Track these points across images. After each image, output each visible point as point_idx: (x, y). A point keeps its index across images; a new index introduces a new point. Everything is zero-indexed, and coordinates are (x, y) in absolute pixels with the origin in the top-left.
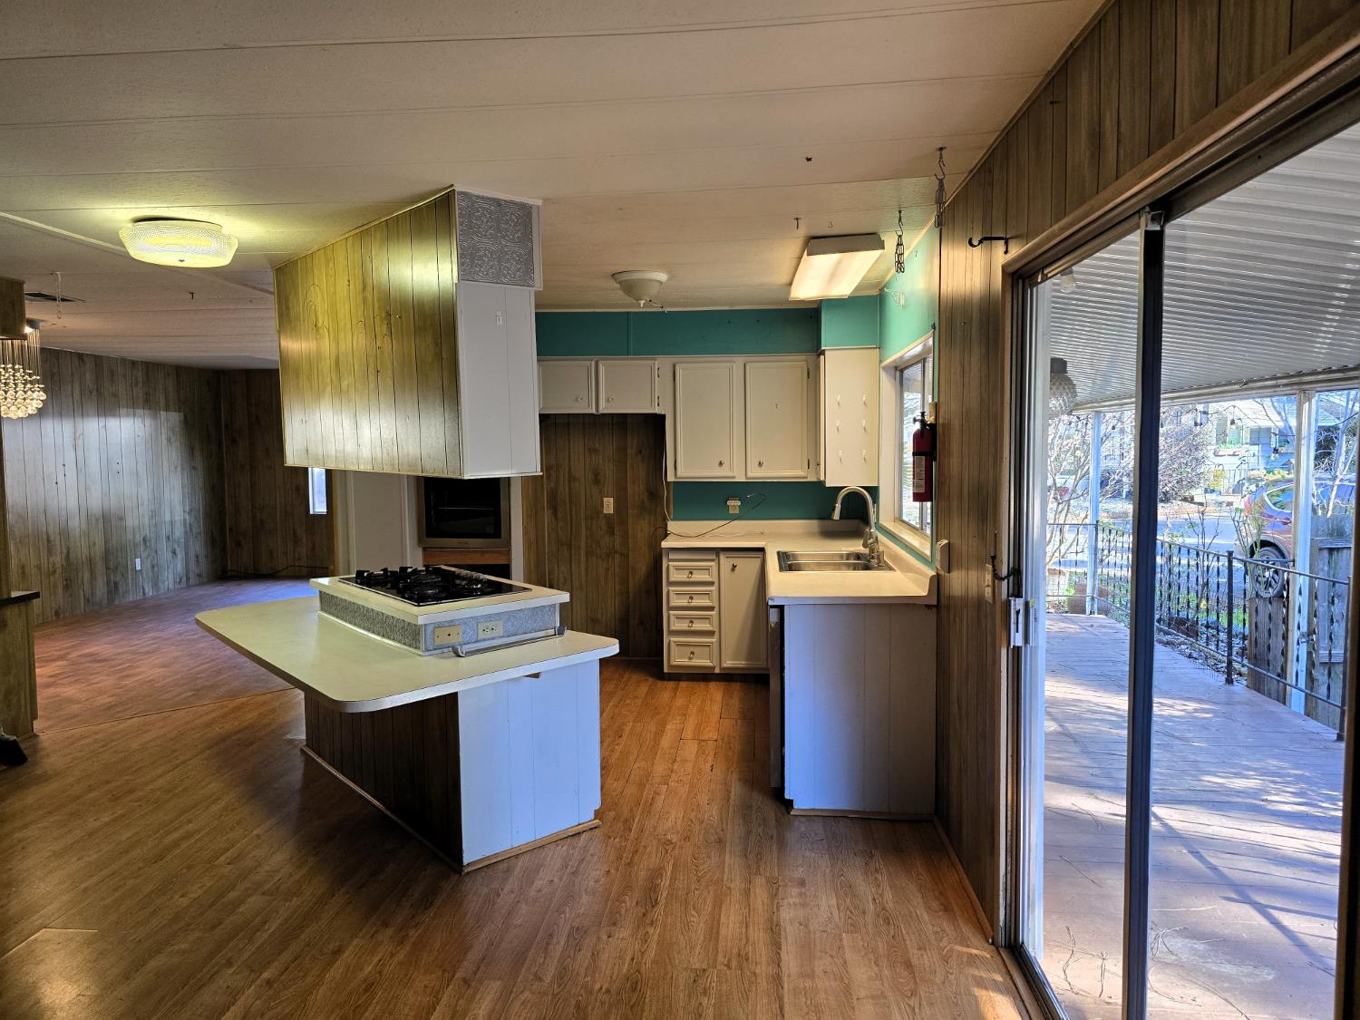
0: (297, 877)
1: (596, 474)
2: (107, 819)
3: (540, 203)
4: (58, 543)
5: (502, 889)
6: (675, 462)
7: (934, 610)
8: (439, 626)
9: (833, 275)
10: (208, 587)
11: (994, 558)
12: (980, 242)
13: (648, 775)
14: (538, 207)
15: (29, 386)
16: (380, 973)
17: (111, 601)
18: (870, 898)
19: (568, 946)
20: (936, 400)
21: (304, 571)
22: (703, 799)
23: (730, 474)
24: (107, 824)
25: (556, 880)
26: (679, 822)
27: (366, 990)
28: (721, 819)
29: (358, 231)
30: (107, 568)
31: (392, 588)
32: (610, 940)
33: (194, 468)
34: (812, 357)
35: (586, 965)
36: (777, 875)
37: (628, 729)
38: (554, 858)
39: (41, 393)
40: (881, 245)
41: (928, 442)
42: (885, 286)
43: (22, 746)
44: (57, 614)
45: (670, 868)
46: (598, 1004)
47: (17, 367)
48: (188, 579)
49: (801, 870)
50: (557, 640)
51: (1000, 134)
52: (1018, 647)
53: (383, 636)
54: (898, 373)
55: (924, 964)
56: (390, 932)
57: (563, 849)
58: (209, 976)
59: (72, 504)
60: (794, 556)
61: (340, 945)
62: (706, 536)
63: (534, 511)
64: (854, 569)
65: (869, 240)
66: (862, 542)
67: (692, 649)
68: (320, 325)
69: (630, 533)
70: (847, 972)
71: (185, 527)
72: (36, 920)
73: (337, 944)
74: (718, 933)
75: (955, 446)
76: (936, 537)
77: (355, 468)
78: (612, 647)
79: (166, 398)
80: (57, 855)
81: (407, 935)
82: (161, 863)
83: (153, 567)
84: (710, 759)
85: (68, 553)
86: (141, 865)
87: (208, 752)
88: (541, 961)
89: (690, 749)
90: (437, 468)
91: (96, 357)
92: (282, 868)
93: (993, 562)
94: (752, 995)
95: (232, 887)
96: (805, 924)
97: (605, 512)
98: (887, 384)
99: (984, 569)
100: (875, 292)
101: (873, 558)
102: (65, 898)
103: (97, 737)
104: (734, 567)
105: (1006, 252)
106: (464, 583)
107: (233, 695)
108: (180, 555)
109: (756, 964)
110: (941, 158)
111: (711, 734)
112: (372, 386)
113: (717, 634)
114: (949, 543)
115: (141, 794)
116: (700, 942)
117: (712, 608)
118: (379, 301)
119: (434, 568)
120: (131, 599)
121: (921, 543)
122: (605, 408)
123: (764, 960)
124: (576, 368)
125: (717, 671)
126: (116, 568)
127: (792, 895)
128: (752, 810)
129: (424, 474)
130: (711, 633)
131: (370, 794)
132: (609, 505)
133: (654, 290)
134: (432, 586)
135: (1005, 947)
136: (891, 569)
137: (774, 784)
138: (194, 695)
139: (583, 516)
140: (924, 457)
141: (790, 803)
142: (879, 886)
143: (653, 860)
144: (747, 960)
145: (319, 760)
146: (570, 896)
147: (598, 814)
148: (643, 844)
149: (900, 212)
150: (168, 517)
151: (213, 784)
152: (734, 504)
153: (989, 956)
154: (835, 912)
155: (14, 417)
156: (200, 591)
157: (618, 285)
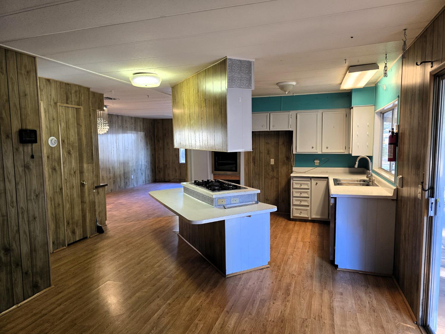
0: (177, 273)
1: (268, 151)
2: (125, 251)
3: (254, 60)
4: (112, 170)
5: (238, 284)
6: (296, 147)
7: (395, 201)
8: (219, 198)
9: (358, 80)
10: (151, 184)
11: (422, 183)
12: (421, 64)
13: (286, 251)
14: (254, 62)
15: (105, 125)
16: (201, 305)
17: (125, 187)
18: (367, 302)
19: (260, 305)
20: (399, 124)
21: (178, 180)
22: (305, 261)
23: (316, 151)
24: (125, 252)
25: (255, 283)
26: (297, 269)
27: (197, 310)
28: (312, 269)
29: (196, 73)
30: (124, 178)
31: (204, 186)
32: (274, 305)
33: (148, 149)
34: (348, 110)
35: (266, 312)
36: (332, 290)
37: (278, 236)
38: (255, 276)
39: (108, 127)
40: (377, 68)
41: (395, 139)
42: (378, 83)
43: (103, 228)
44: (111, 191)
45: (294, 283)
46: (270, 325)
47: (102, 119)
48: (146, 182)
49: (341, 289)
50: (256, 205)
51: (430, 22)
52: (432, 216)
53: (202, 201)
54: (382, 115)
55: (389, 328)
56: (204, 293)
57: (258, 273)
58: (152, 300)
59: (116, 159)
60: (340, 180)
61: (190, 296)
62: (307, 172)
63: (248, 163)
64: (363, 186)
65: (373, 66)
66: (366, 176)
67: (300, 211)
68: (185, 104)
69: (280, 171)
70: (359, 326)
71: (145, 166)
72: (107, 278)
73: (189, 295)
74: (311, 307)
75: (406, 141)
76: (397, 174)
77: (194, 149)
78: (275, 209)
79: (140, 128)
80: (112, 260)
81: (209, 295)
82: (139, 265)
83: (136, 178)
84: (308, 248)
85: (114, 173)
86: (134, 265)
87: (152, 233)
88: (251, 309)
89: (300, 244)
90: (219, 148)
91: (122, 116)
92: (173, 270)
93: (422, 184)
94: (324, 330)
95: (159, 274)
96: (343, 308)
97: (271, 164)
98: (377, 119)
99: (418, 187)
100: (373, 85)
101: (370, 182)
102: (114, 272)
103: (122, 226)
104: (317, 183)
105: (432, 67)
106: (226, 185)
107: (158, 217)
108: (144, 174)
109: (325, 319)
110: (405, 33)
111: (307, 240)
112: (200, 123)
113: (310, 206)
114: (402, 177)
115: (134, 244)
116: (305, 309)
117: (308, 198)
118: (202, 96)
119: (217, 181)
120: (131, 187)
121: (390, 177)
122: (272, 129)
123: (328, 318)
124: (263, 116)
125: (310, 219)
126: (127, 178)
127: (337, 298)
128: (323, 267)
129: (215, 151)
130: (308, 206)
131: (197, 250)
132: (272, 162)
133: (291, 88)
134: (217, 186)
135: (421, 326)
136: (377, 186)
137: (331, 259)
138: (148, 216)
139: (264, 165)
140: (393, 145)
141: (336, 266)
142: (371, 298)
143: (288, 280)
144: (322, 317)
145: (183, 238)
146: (260, 289)
147: (269, 263)
148: (284, 274)
149: (386, 55)
150: (140, 163)
151: (153, 243)
152: (317, 162)
153: (415, 328)
154: (354, 306)
155: (101, 134)
156: (148, 186)
157: (279, 87)
